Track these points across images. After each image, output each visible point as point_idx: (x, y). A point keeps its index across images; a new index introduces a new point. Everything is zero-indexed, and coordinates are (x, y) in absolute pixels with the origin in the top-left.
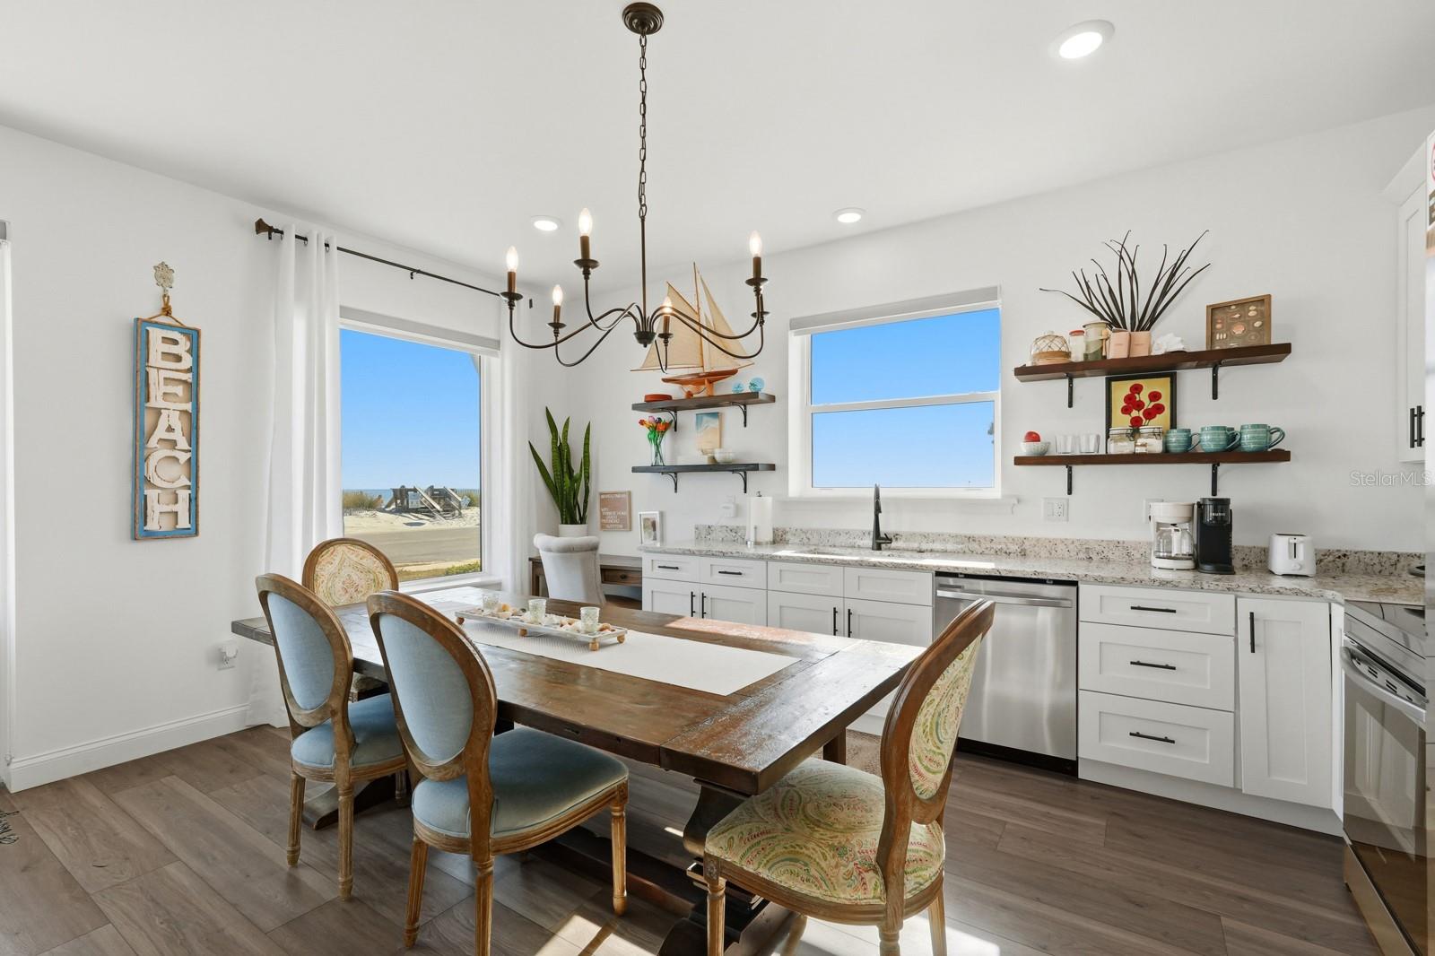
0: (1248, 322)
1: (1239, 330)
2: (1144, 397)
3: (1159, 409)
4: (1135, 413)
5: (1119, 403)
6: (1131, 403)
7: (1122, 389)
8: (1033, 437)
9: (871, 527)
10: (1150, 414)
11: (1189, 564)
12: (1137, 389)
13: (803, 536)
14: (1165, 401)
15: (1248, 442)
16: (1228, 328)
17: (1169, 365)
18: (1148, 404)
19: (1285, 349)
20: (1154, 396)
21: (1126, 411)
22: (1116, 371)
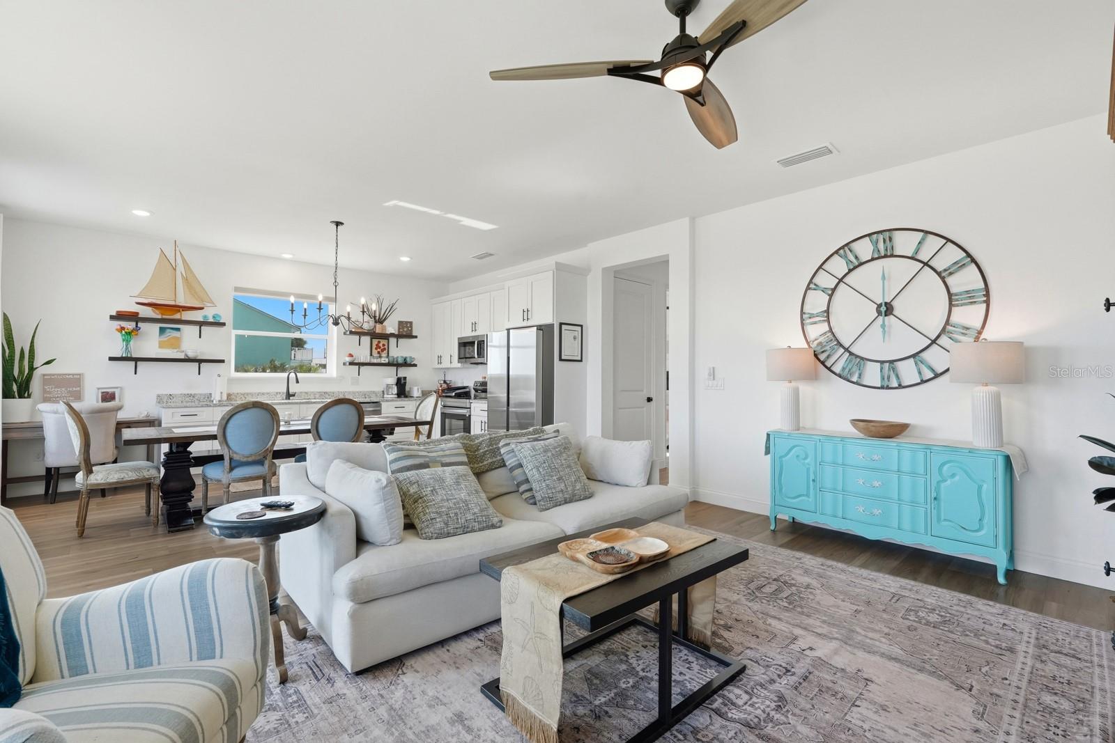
0: (407, 327)
1: (405, 330)
2: (381, 345)
3: (385, 349)
4: (379, 350)
5: (374, 346)
6: (378, 347)
7: (375, 342)
8: (351, 355)
9: (285, 390)
10: (383, 350)
11: (396, 396)
12: (379, 342)
13: (242, 396)
14: (386, 347)
15: (408, 361)
16: (403, 328)
17: (386, 337)
18: (382, 348)
19: (416, 337)
20: (384, 345)
21: (376, 349)
22: (373, 335)
